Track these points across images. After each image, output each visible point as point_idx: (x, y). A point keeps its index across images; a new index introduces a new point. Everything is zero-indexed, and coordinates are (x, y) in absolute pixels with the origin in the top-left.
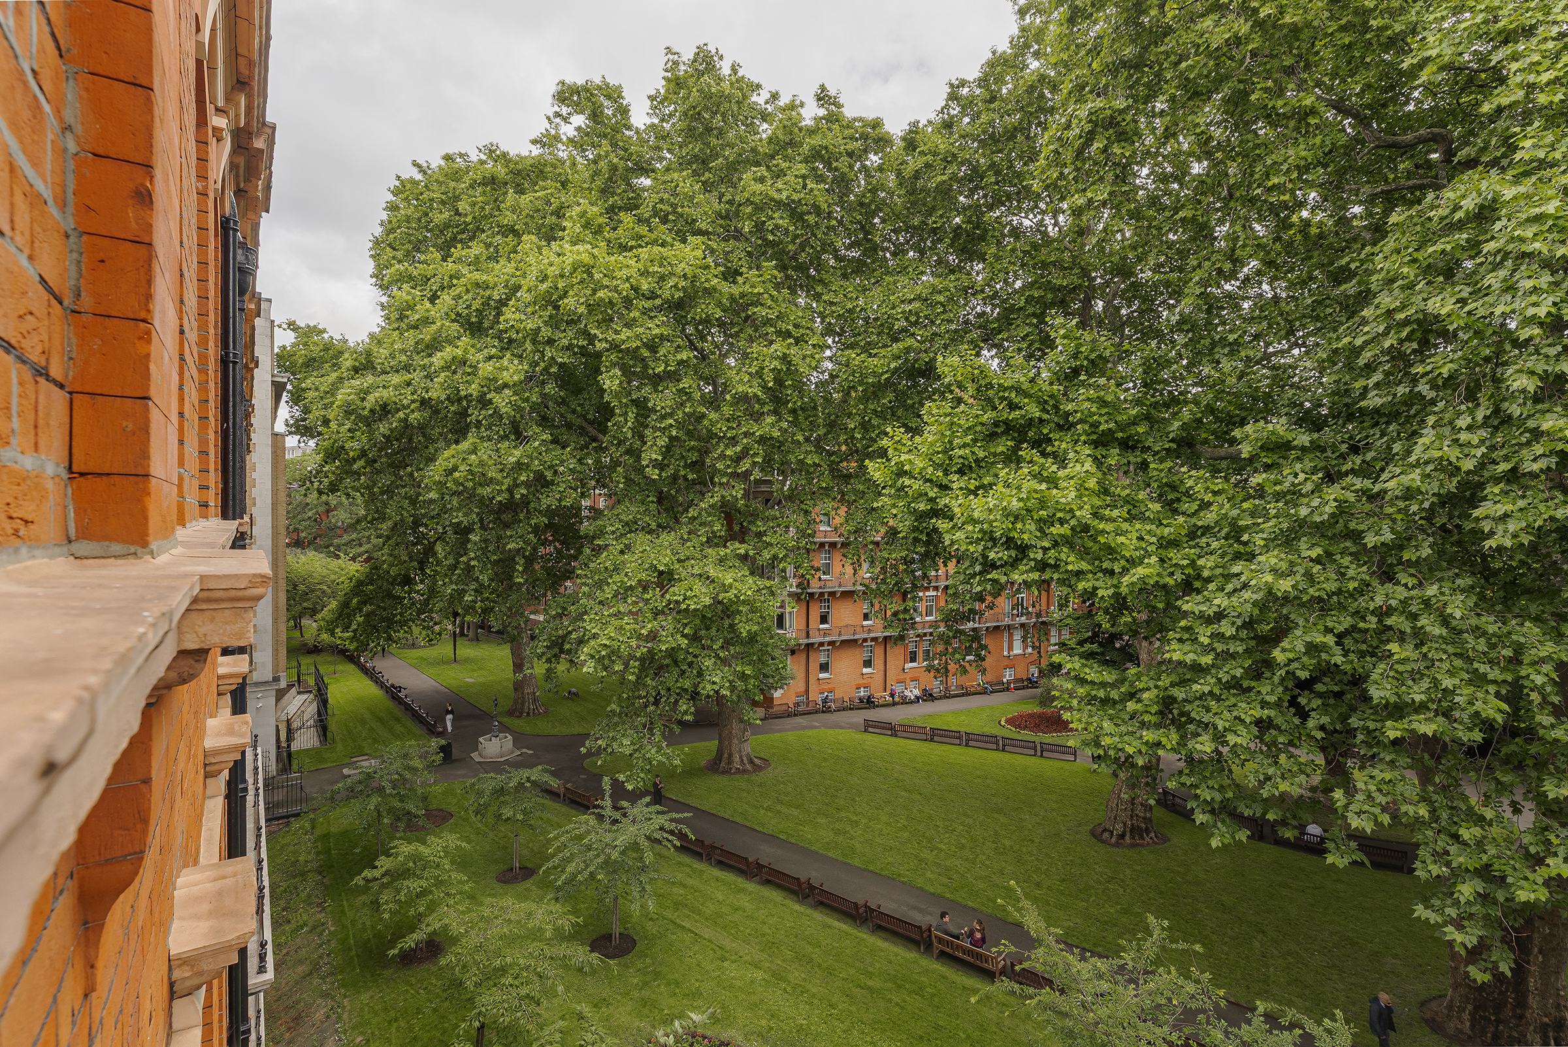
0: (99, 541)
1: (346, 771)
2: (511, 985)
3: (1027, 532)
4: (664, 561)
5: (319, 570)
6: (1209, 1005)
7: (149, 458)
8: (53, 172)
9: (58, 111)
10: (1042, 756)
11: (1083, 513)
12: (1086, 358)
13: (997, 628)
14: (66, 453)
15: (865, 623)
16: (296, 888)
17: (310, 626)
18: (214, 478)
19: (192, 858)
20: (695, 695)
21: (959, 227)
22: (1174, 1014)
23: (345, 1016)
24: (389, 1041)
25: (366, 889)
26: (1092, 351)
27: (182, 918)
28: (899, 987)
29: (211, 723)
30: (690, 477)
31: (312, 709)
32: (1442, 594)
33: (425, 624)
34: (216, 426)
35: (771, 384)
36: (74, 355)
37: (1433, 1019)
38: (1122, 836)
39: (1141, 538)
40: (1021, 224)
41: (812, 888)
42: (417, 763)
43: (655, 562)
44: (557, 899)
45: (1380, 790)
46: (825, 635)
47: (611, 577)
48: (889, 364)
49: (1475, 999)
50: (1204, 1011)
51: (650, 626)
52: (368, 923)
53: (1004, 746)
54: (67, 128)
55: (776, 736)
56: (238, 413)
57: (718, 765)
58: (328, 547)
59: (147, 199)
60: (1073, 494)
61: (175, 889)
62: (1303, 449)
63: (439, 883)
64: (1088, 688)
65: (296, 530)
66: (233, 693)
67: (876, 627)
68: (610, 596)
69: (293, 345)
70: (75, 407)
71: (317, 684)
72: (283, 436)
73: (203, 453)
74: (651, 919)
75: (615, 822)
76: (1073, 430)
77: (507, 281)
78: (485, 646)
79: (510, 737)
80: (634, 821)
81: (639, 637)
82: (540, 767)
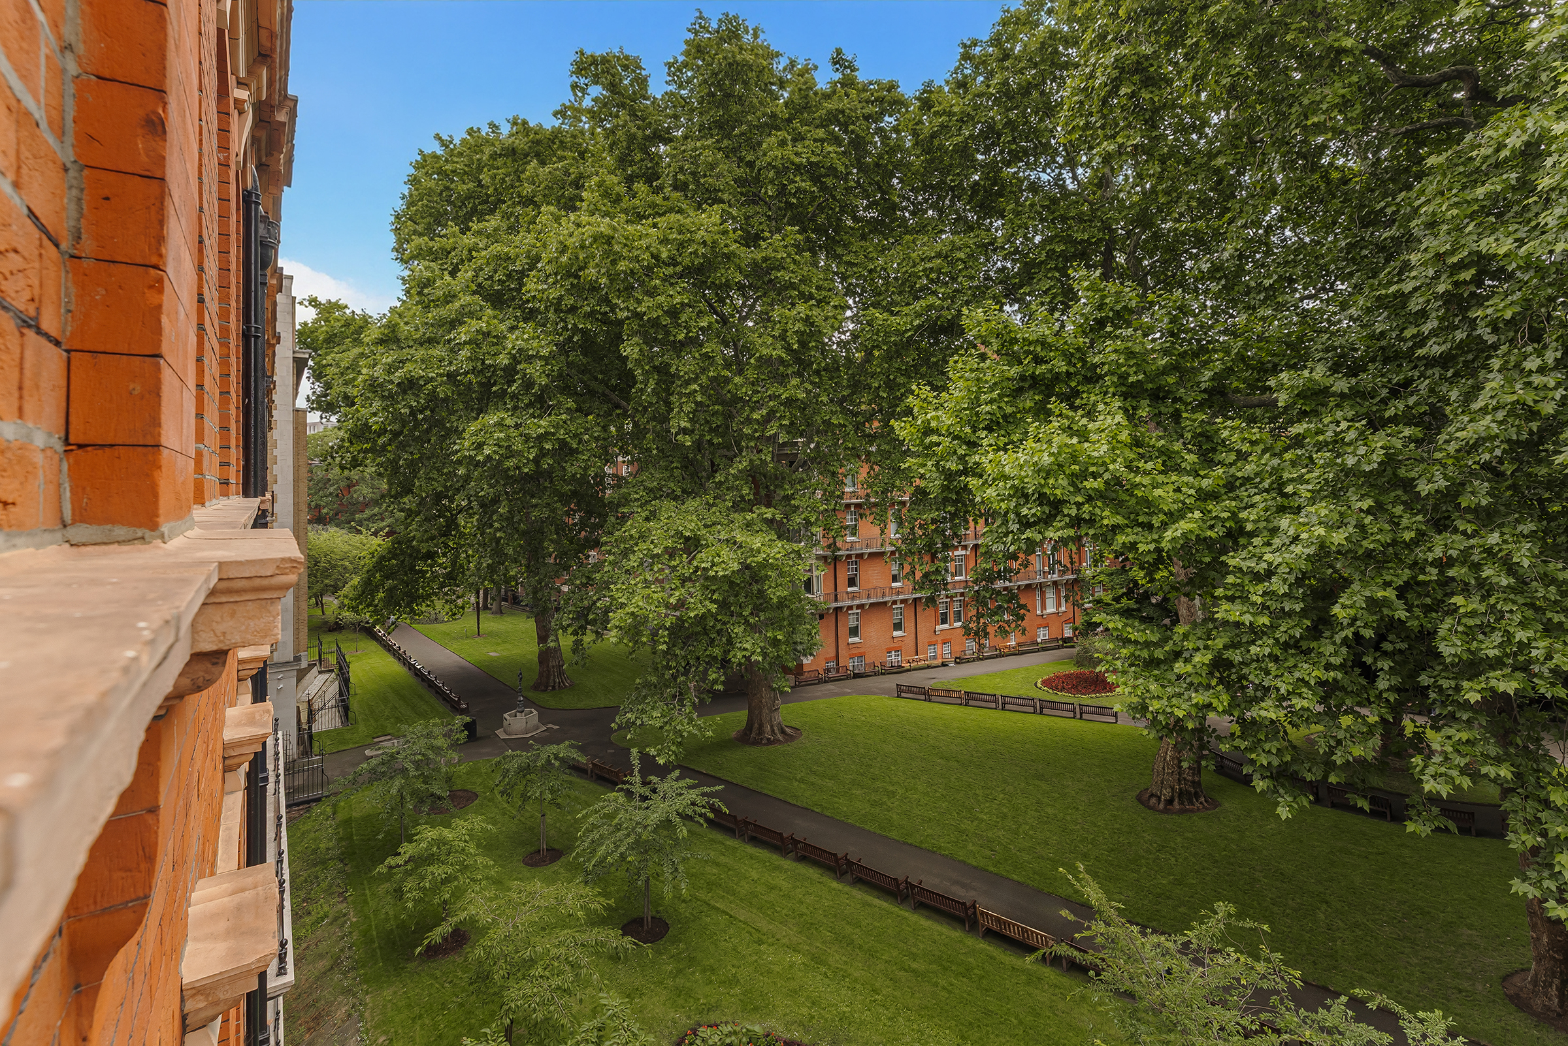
0: (100, 524)
1: (368, 752)
2: (541, 977)
3: (1059, 486)
4: (689, 525)
5: (341, 545)
6: (1282, 986)
7: (159, 425)
8: (47, 91)
9: (55, 25)
10: (1081, 718)
11: (1117, 466)
12: (1112, 309)
13: (1028, 586)
14: (62, 421)
15: (894, 585)
16: (317, 878)
17: (332, 603)
18: (235, 455)
19: (208, 867)
20: (725, 663)
21: (976, 183)
22: (1243, 997)
23: (367, 1014)
24: (412, 1039)
25: (388, 877)
26: (1117, 302)
27: (195, 939)
28: (945, 969)
29: (231, 712)
30: (715, 441)
31: (334, 688)
32: (1505, 542)
33: (448, 598)
34: (238, 401)
35: (795, 347)
36: (72, 308)
37: (1518, 995)
38: (1170, 802)
39: (1178, 490)
40: (1039, 178)
41: (850, 864)
42: (441, 742)
43: (681, 528)
44: (586, 883)
45: (1458, 751)
46: (853, 598)
47: (637, 544)
48: (912, 322)
49: (1561, 972)
50: (1277, 993)
51: (677, 594)
52: (391, 913)
53: (1041, 708)
54: (67, 48)
55: (807, 704)
56: (260, 387)
57: (750, 736)
58: (349, 523)
59: (160, 128)
60: (1105, 448)
61: (189, 906)
62: (1342, 395)
63: (464, 868)
64: (1131, 648)
65: (318, 506)
66: (254, 678)
67: (905, 589)
68: (636, 564)
69: (315, 321)
70: (73, 368)
71: (338, 662)
72: (304, 411)
73: (224, 429)
74: (684, 901)
75: (644, 798)
76: (1101, 382)
77: (529, 252)
78: (508, 619)
79: (535, 712)
80: (664, 798)
81: (668, 606)
82: (567, 743)
